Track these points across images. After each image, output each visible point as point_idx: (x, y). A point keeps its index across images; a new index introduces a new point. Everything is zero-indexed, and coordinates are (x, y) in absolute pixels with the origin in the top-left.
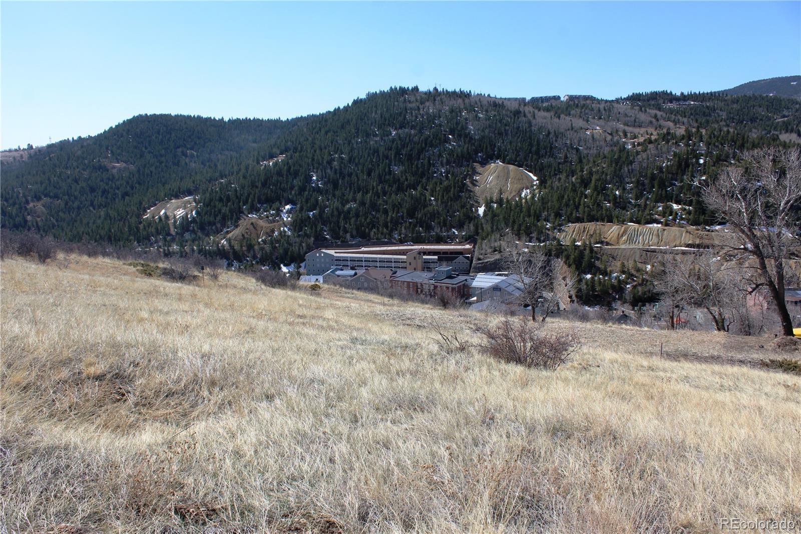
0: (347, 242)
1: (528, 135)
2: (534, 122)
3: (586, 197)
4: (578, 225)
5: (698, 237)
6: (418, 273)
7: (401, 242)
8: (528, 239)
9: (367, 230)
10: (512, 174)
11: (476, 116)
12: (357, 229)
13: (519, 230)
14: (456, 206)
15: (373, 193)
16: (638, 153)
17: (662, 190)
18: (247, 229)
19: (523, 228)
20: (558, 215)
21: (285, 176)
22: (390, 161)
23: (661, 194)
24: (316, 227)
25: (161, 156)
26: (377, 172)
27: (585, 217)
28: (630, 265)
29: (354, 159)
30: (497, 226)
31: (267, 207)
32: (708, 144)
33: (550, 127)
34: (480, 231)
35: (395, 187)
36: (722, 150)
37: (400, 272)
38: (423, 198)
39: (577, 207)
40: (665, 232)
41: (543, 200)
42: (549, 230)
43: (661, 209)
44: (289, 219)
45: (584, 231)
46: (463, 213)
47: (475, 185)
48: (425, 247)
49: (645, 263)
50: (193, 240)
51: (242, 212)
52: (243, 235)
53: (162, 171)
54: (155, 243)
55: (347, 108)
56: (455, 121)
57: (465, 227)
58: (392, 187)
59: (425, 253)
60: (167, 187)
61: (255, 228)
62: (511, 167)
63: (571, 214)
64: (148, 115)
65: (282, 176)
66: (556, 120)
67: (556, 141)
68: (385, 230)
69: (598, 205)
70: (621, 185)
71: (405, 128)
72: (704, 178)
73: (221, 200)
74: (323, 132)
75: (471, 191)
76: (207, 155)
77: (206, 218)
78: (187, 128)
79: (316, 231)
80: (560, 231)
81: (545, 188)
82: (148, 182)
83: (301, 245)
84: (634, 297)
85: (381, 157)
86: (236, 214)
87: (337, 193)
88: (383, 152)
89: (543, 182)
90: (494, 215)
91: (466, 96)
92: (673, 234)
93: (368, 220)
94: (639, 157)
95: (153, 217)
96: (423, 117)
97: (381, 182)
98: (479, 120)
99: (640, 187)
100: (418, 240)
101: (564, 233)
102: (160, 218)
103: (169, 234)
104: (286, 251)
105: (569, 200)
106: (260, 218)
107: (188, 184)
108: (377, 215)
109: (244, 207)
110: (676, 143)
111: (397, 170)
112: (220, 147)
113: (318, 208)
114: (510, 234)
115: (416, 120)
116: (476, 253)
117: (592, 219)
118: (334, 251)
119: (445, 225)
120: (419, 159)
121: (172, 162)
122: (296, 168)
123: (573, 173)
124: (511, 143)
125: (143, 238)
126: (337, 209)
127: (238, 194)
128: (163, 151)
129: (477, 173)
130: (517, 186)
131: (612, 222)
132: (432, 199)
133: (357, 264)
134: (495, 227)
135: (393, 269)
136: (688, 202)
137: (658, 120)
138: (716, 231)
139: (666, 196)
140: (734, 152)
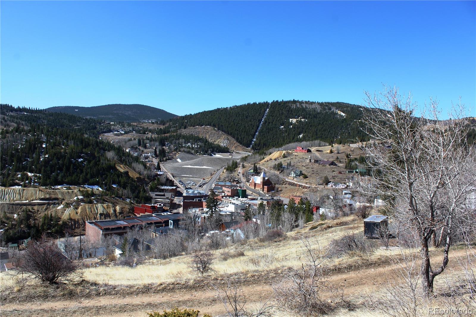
5: (48, 193)
17: (19, 164)
23: (19, 167)
28: (2, 215)
32: (47, 135)
36: (56, 140)
40: (25, 191)
43: (19, 176)
49: (13, 213)
72: (47, 156)
84: (7, 238)
92: (30, 192)
99: (4, 162)
110: (26, 134)
136: (38, 171)
137: (6, 121)
138: (58, 189)
139: (23, 167)
140: (63, 141)
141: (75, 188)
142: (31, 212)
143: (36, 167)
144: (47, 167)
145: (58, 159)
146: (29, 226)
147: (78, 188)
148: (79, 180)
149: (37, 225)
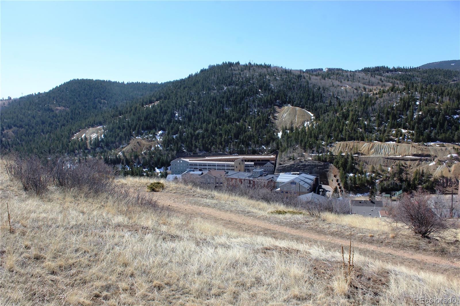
0: (197, 154)
1: (307, 89)
2: (310, 82)
3: (347, 126)
4: (342, 143)
5: (420, 150)
6: (242, 173)
7: (231, 154)
8: (311, 151)
9: (209, 147)
10: (298, 112)
11: (275, 78)
12: (203, 146)
13: (305, 146)
14: (264, 131)
15: (213, 123)
16: (377, 98)
17: (394, 121)
18: (135, 146)
19: (308, 144)
20: (329, 136)
21: (159, 114)
22: (223, 105)
23: (394, 124)
24: (178, 145)
25: (86, 103)
26: (215, 111)
27: (347, 138)
28: (377, 167)
29: (201, 103)
30: (291, 143)
31: (147, 132)
32: (421, 93)
33: (320, 85)
34: (280, 147)
35: (226, 120)
36: (430, 97)
37: (230, 173)
38: (244, 127)
39: (341, 132)
40: (399, 147)
41: (319, 128)
42: (324, 146)
43: (394, 132)
44: (161, 140)
45: (346, 146)
46: (269, 136)
47: (275, 119)
48: (246, 157)
49: (387, 166)
50: (101, 153)
51: (132, 136)
52: (132, 150)
53: (86, 112)
54: (78, 154)
55: (196, 75)
56: (262, 81)
57: (270, 144)
58: (225, 120)
59: (246, 161)
60: (87, 120)
61: (139, 145)
62: (297, 108)
63: (338, 136)
64: (79, 79)
65: (157, 114)
66: (323, 81)
67: (324, 93)
68: (220, 146)
69: (355, 130)
70: (368, 117)
71: (232, 85)
72: (420, 113)
73: (119, 128)
74: (182, 87)
75: (273, 123)
76: (114, 103)
77: (110, 139)
78: (102, 87)
79: (177, 147)
80: (331, 146)
81: (319, 120)
82: (77, 118)
83: (168, 155)
84: (382, 188)
85: (218, 102)
86: (128, 136)
87: (191, 124)
88: (219, 100)
89: (317, 117)
90: (289, 137)
91: (268, 67)
92: (404, 148)
93: (210, 140)
94: (378, 101)
95: (78, 138)
96: (243, 79)
97: (218, 117)
98: (276, 81)
99: (381, 119)
100: (241, 153)
101: (334, 148)
102: (82, 139)
103: (86, 149)
104: (159, 160)
105: (336, 127)
106: (143, 139)
107: (100, 118)
108: (216, 137)
109: (134, 132)
110: (401, 92)
111: (227, 110)
112: (121, 99)
113: (179, 133)
114: (299, 149)
115: (238, 80)
116: (278, 161)
117: (351, 139)
118: (188, 159)
119: (258, 143)
120: (241, 103)
121: (92, 107)
122: (165, 109)
123: (336, 111)
124: (297, 94)
125: (71, 151)
126: (191, 133)
127: (130, 125)
128: (87, 100)
129: (277, 112)
130: (301, 120)
131: (364, 141)
132: (250, 127)
133: (203, 167)
134: (289, 144)
135: (226, 170)
136: (411, 128)
137: (383, 82)
138: (431, 146)
139: (397, 124)
140: (437, 98)
141: (449, 145)
142: (404, 166)
143: (410, 124)
144: (420, 124)
145: (432, 116)
146: (401, 180)
147: (453, 145)
148: (453, 137)
149: (409, 179)
